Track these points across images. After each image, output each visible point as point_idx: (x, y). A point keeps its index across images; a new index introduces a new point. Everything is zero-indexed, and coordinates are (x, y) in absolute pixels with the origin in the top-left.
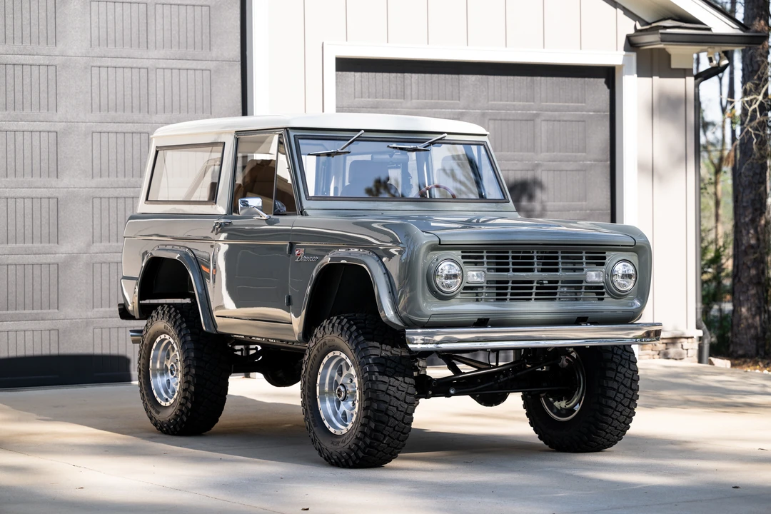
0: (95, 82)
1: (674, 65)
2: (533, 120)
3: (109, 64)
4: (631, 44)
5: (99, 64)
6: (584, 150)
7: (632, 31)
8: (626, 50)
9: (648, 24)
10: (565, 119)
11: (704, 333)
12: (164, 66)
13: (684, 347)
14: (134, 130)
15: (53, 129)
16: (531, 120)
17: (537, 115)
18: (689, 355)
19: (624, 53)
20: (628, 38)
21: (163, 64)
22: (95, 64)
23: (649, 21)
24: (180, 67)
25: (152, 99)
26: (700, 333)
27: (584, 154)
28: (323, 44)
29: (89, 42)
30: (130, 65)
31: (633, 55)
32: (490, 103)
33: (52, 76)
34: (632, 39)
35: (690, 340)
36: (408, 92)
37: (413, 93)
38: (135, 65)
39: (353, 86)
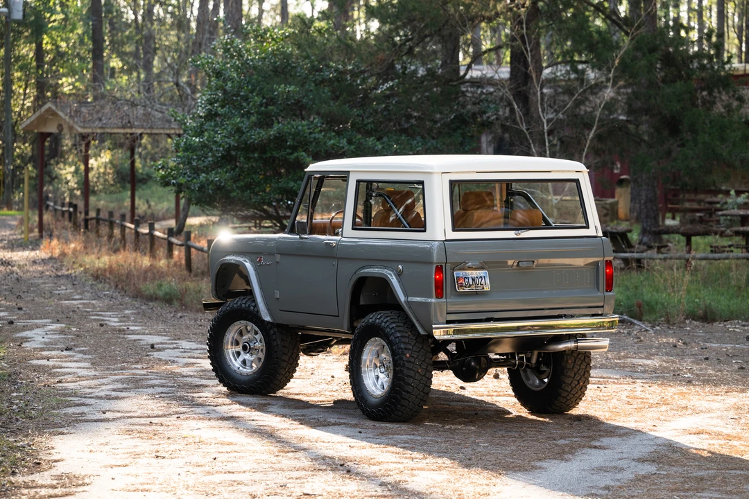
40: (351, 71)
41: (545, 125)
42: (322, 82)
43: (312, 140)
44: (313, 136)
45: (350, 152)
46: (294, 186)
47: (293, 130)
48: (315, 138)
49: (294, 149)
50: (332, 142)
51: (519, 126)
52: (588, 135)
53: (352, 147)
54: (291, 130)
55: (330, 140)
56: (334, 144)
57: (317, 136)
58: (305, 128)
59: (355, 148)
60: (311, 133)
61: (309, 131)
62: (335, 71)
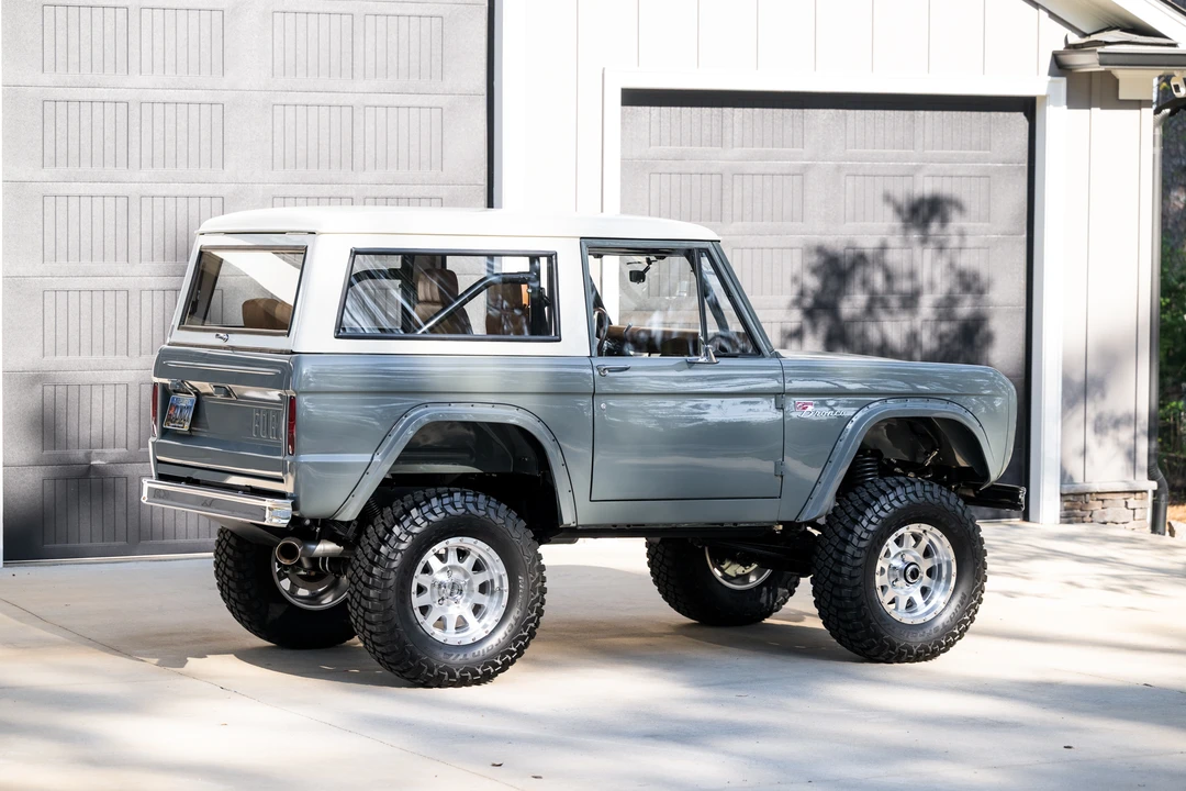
0: (278, 127)
1: (1122, 96)
2: (912, 176)
3: (297, 101)
4: (1059, 66)
5: (284, 101)
6: (988, 218)
7: (1061, 47)
8: (1051, 73)
9: (1084, 35)
10: (960, 173)
11: (1159, 486)
12: (376, 103)
13: (1129, 506)
14: (332, 194)
15: (217, 194)
16: (908, 176)
17: (918, 169)
18: (1137, 517)
19: (1049, 78)
20: (1056, 56)
21: (374, 100)
22: (278, 102)
23: (1087, 31)
24: (398, 104)
25: (358, 149)
26: (1154, 485)
27: (986, 225)
28: (604, 69)
29: (270, 70)
30: (328, 103)
31: (1063, 81)
32: (849, 150)
33: (217, 119)
34: (1061, 57)
35: (1138, 495)
36: (728, 137)
37: (735, 138)
38: (334, 103)
39: (647, 129)
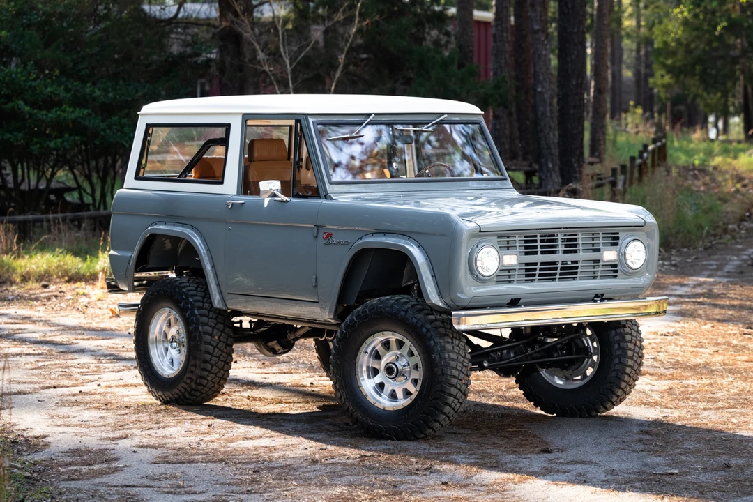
40: (60, 13)
41: (288, 66)
42: (29, 26)
43: (27, 88)
44: (29, 84)
45: (67, 100)
46: (10, 138)
47: (7, 79)
48: (30, 87)
49: (9, 98)
50: (49, 89)
51: (262, 66)
52: (334, 75)
53: (69, 95)
54: (4, 78)
55: (46, 88)
56: (51, 92)
57: (34, 83)
58: (19, 75)
59: (71, 96)
60: (25, 81)
61: (23, 78)
62: (44, 14)
